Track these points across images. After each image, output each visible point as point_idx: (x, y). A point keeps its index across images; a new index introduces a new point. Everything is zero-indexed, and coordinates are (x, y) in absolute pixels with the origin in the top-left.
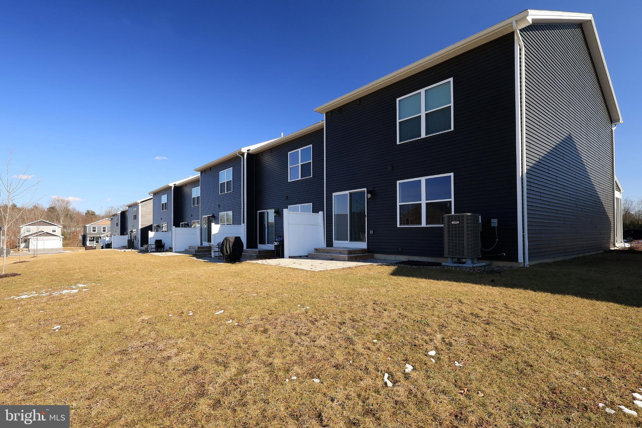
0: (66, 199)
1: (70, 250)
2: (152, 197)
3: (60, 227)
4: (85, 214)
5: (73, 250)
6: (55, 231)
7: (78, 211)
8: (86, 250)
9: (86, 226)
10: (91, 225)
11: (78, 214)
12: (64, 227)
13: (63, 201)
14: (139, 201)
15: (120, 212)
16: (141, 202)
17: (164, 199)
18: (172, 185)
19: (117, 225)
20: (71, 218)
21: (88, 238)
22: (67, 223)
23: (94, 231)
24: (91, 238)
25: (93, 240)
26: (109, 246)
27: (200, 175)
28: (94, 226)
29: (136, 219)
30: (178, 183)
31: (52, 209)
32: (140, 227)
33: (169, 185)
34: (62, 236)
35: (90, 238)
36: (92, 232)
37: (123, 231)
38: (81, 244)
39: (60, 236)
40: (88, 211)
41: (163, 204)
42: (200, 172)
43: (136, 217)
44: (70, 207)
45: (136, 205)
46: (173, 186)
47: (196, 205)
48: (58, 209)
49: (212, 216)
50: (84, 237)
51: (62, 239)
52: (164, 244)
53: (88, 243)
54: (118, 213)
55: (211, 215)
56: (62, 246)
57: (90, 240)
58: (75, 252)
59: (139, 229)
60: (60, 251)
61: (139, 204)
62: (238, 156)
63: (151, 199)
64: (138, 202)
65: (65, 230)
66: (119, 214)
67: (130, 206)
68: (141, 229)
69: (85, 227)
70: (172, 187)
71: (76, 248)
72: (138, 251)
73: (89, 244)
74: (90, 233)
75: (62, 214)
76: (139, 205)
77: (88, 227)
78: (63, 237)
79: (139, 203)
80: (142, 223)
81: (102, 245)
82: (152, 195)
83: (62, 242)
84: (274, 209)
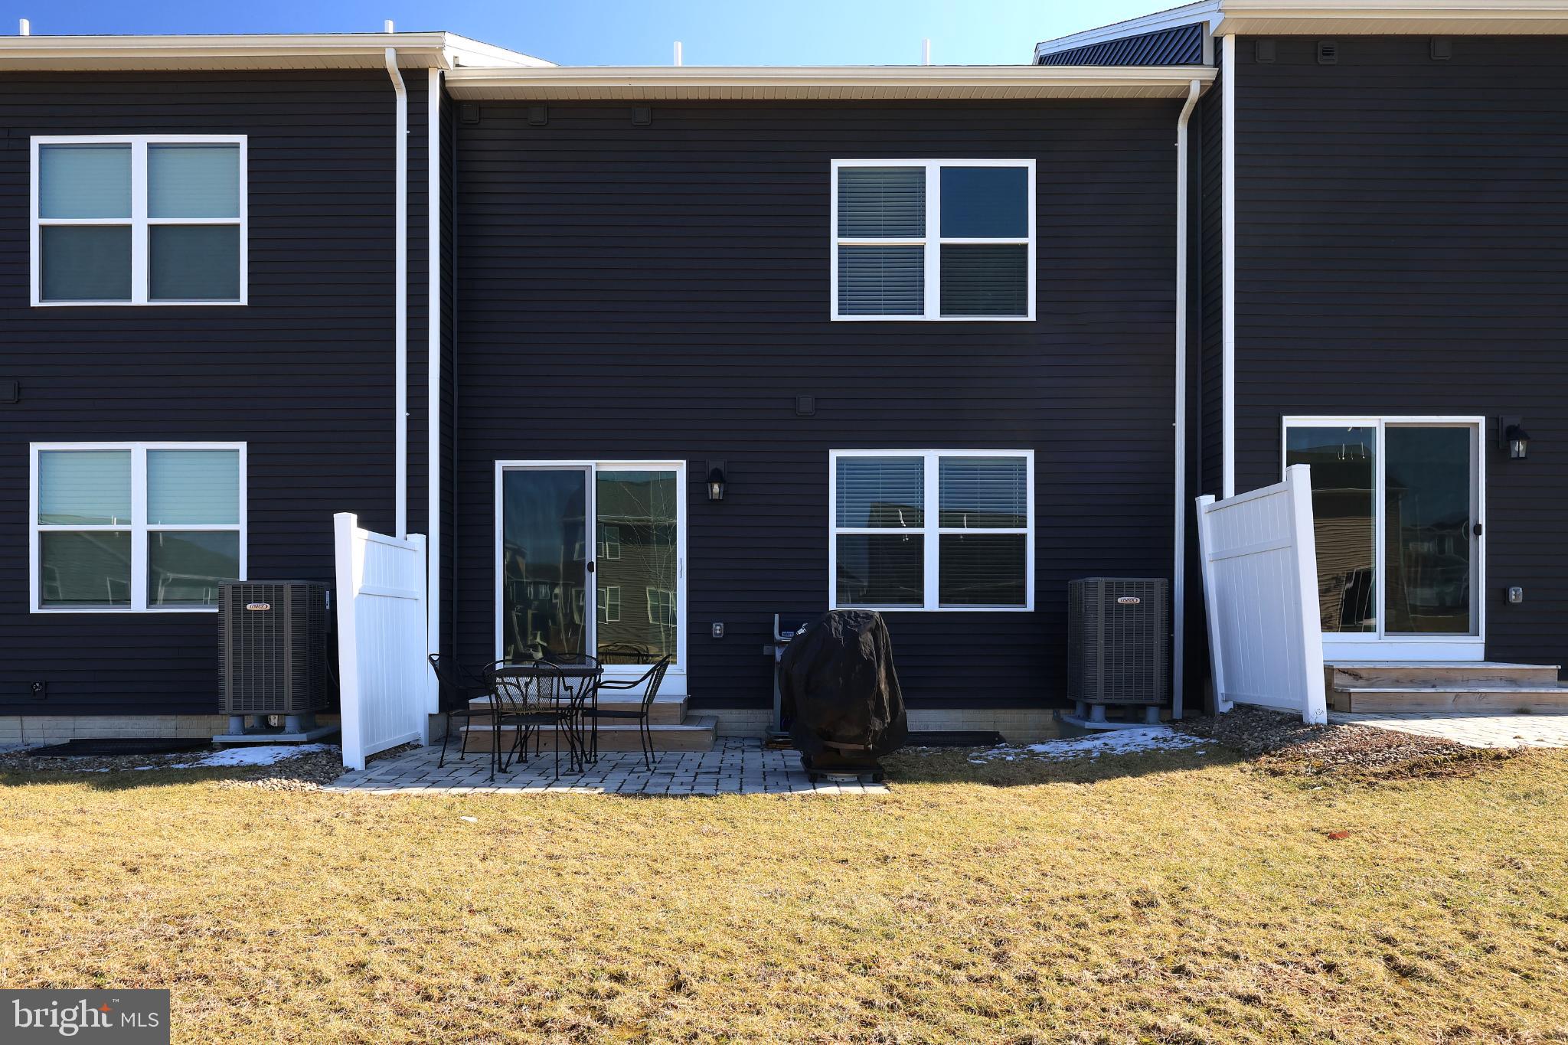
84: (684, 462)
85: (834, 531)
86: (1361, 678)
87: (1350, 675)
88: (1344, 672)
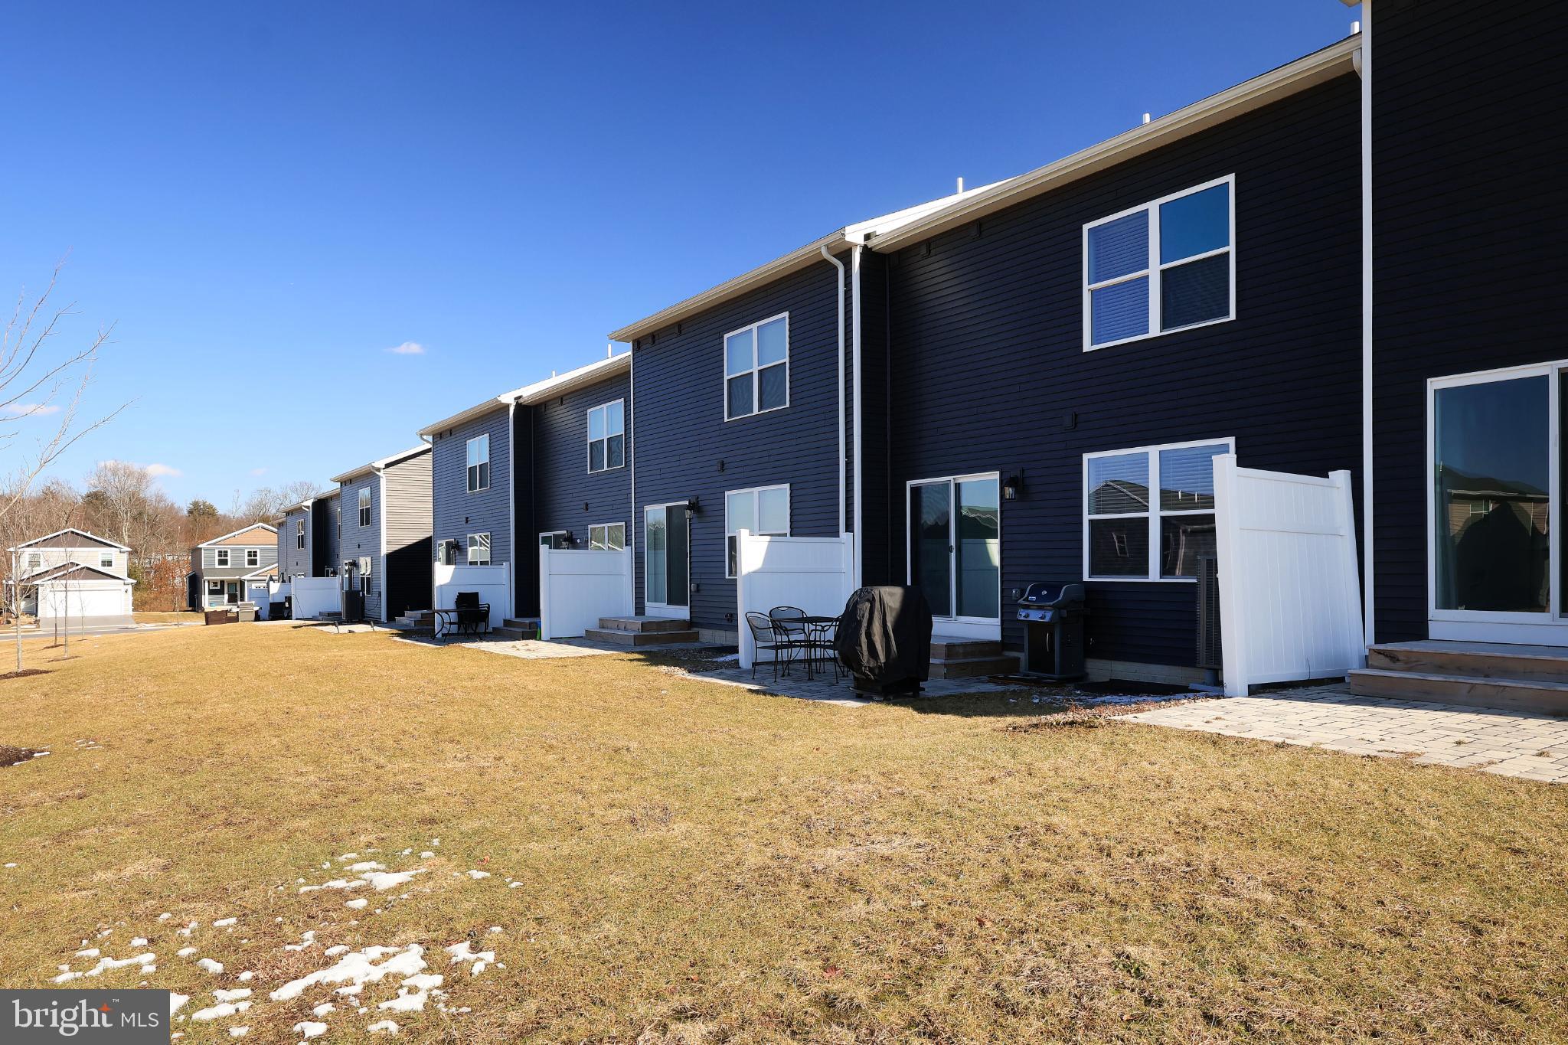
0: (136, 467)
1: (156, 621)
2: (429, 446)
3: (124, 552)
4: (185, 513)
5: (163, 620)
6: (109, 564)
7: (172, 504)
8: (207, 624)
9: (199, 546)
10: (214, 544)
11: (171, 510)
12: (134, 553)
13: (129, 474)
14: (381, 464)
15: (312, 500)
16: (388, 466)
17: (478, 451)
18: (508, 399)
19: (301, 541)
20: (153, 524)
21: (207, 584)
22: (140, 539)
23: (223, 562)
24: (215, 584)
25: (221, 592)
26: (279, 611)
27: (630, 353)
28: (223, 548)
29: (368, 523)
30: (530, 391)
31: (96, 499)
32: (384, 550)
33: (499, 399)
34: (129, 576)
35: (212, 584)
36: (217, 566)
37: (323, 563)
38: (185, 604)
39: (125, 576)
40: (196, 504)
41: (472, 470)
42: (631, 344)
43: (368, 517)
44: (149, 493)
45: (368, 477)
46: (513, 403)
47: (606, 468)
48: (114, 497)
49: (688, 507)
50: (195, 582)
51: (130, 588)
52: (489, 608)
53: (207, 602)
54: (305, 503)
55: (687, 503)
56: (131, 608)
57: (211, 592)
58: (171, 629)
59: (382, 555)
60: (126, 626)
61: (381, 474)
62: (825, 260)
63: (428, 451)
64: (376, 465)
65: (136, 561)
66: (308, 507)
67: (346, 482)
68: (390, 556)
69: (196, 552)
70: (508, 406)
71: (171, 616)
72: (395, 631)
73: (210, 604)
74: (212, 570)
75: (126, 513)
76: (379, 477)
77: (206, 549)
78: (134, 581)
79: (379, 470)
80: (392, 536)
81: (257, 609)
82: (430, 439)
83: (129, 598)
84: (998, 472)
85: (1086, 518)
86: (1398, 660)
87: (1386, 656)
88: (1380, 653)
